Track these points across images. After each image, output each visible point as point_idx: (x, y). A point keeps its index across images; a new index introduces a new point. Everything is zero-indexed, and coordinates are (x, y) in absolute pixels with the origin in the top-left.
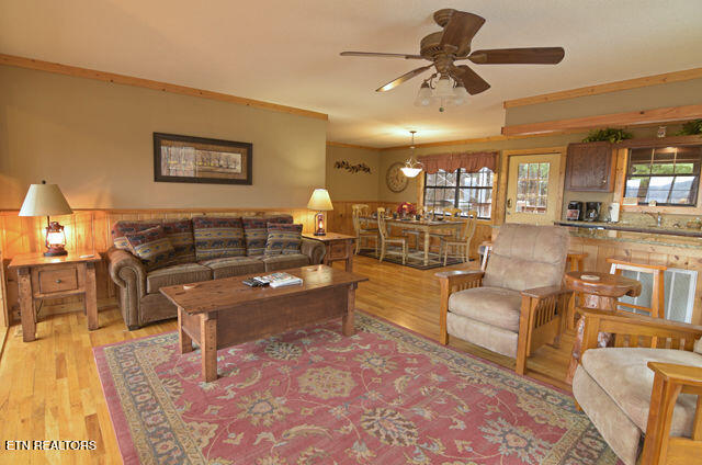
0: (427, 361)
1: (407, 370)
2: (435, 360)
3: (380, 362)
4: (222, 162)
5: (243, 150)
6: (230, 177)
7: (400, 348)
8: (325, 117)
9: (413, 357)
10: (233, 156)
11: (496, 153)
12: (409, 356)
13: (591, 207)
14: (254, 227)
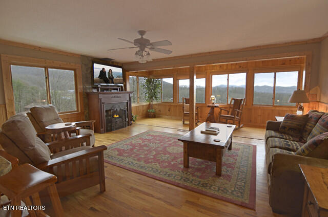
0: (145, 161)
1: (152, 157)
2: (142, 163)
3: (163, 158)
7: (158, 165)
9: (151, 162)
12: (153, 162)
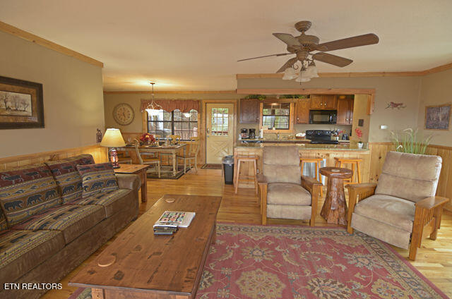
4: (9, 104)
5: (33, 91)
6: (21, 120)
8: (101, 65)
10: (22, 96)
11: (198, 101)
13: (252, 131)
14: (65, 172)
